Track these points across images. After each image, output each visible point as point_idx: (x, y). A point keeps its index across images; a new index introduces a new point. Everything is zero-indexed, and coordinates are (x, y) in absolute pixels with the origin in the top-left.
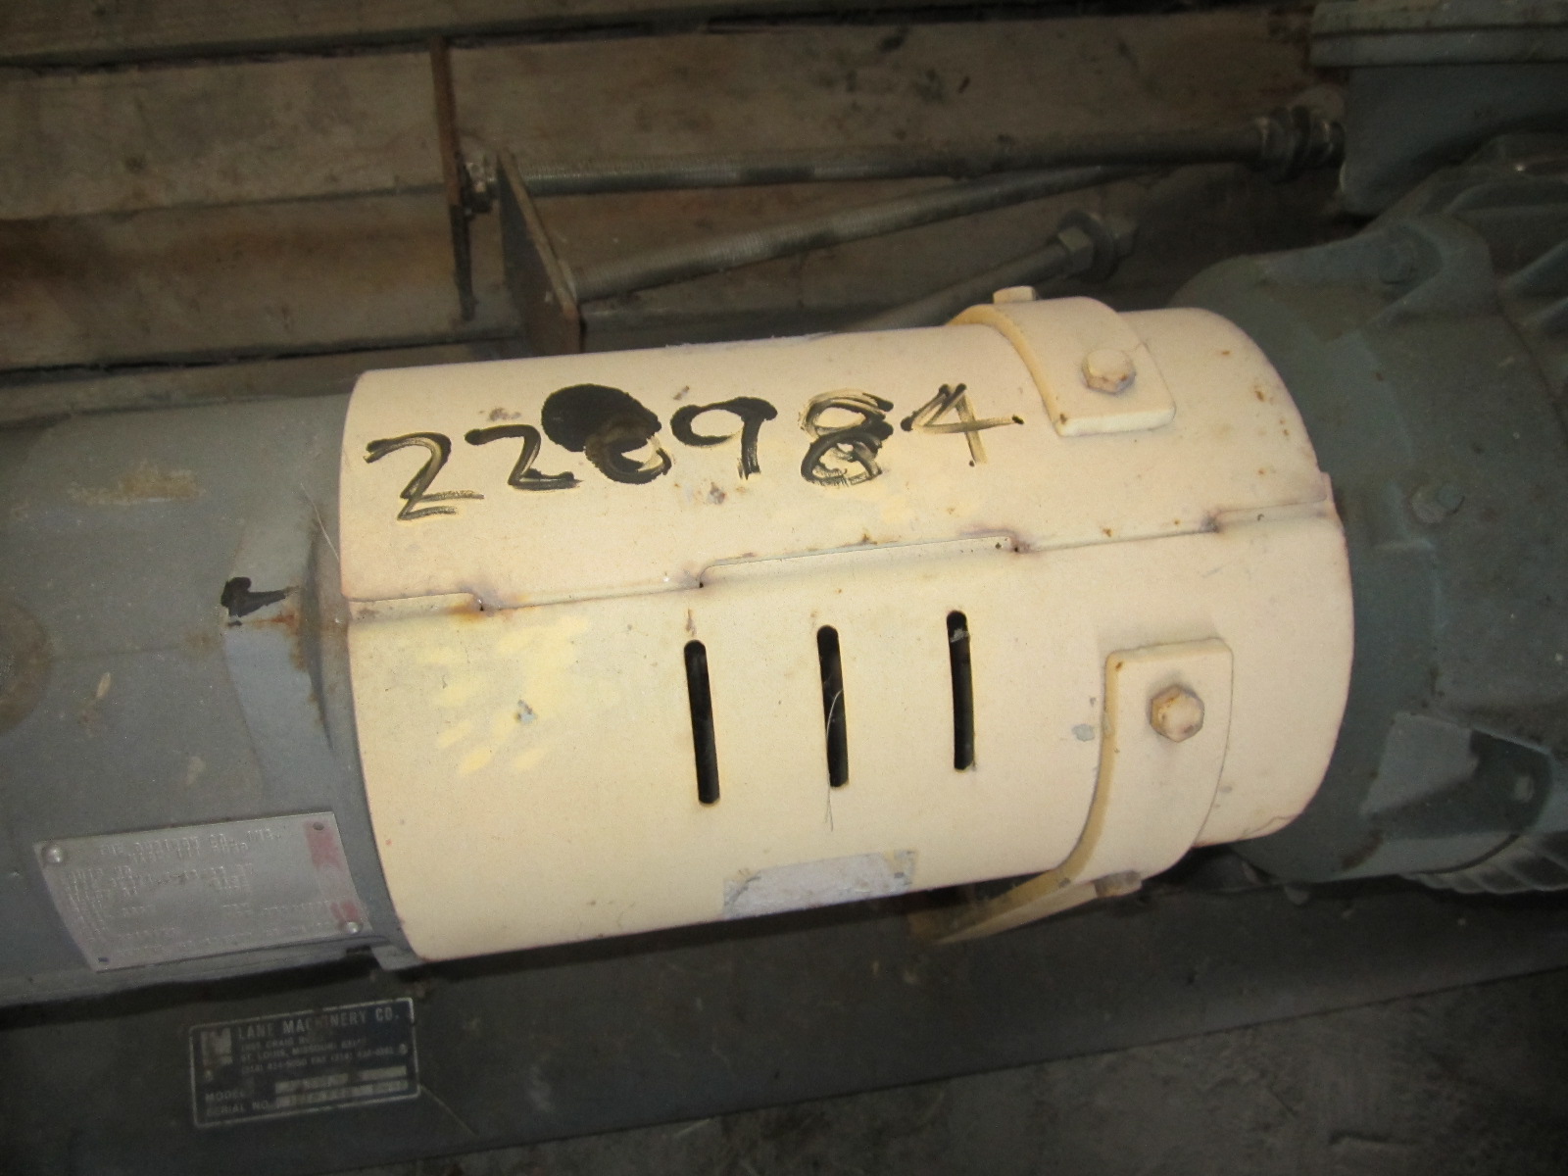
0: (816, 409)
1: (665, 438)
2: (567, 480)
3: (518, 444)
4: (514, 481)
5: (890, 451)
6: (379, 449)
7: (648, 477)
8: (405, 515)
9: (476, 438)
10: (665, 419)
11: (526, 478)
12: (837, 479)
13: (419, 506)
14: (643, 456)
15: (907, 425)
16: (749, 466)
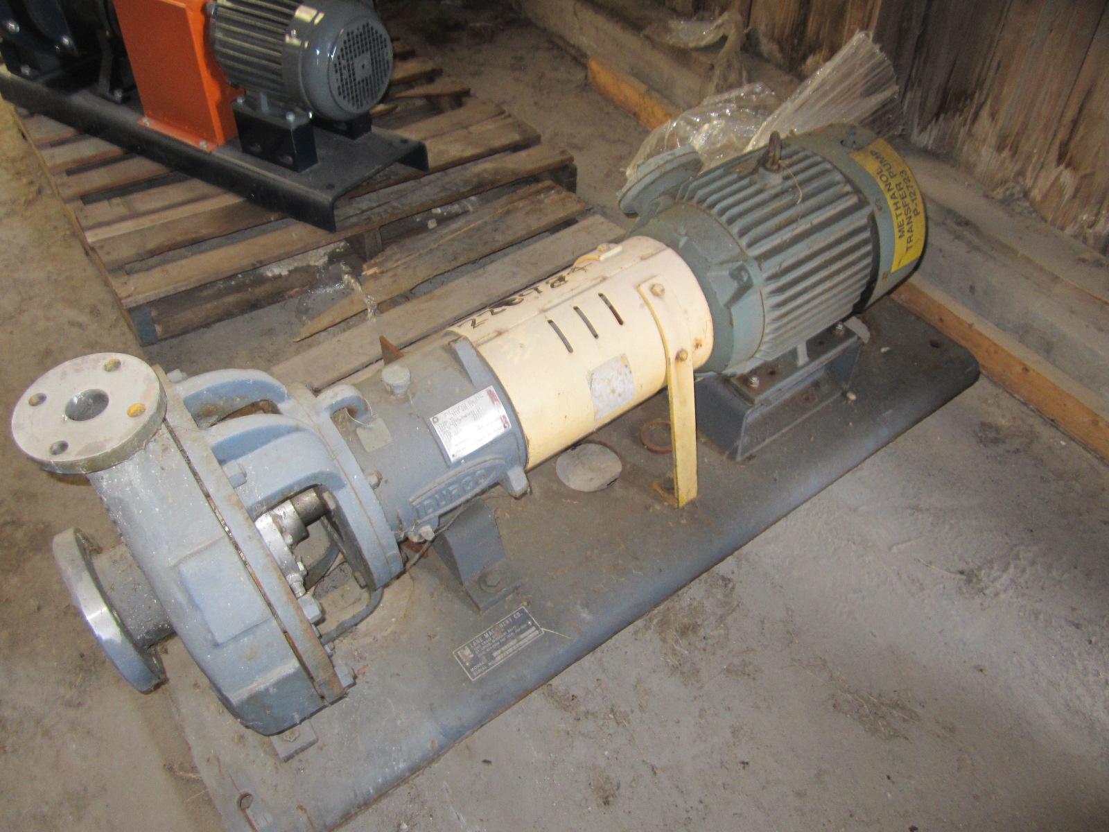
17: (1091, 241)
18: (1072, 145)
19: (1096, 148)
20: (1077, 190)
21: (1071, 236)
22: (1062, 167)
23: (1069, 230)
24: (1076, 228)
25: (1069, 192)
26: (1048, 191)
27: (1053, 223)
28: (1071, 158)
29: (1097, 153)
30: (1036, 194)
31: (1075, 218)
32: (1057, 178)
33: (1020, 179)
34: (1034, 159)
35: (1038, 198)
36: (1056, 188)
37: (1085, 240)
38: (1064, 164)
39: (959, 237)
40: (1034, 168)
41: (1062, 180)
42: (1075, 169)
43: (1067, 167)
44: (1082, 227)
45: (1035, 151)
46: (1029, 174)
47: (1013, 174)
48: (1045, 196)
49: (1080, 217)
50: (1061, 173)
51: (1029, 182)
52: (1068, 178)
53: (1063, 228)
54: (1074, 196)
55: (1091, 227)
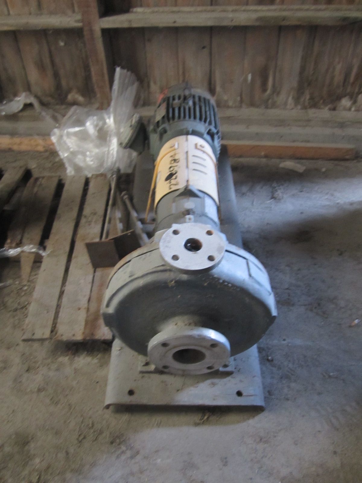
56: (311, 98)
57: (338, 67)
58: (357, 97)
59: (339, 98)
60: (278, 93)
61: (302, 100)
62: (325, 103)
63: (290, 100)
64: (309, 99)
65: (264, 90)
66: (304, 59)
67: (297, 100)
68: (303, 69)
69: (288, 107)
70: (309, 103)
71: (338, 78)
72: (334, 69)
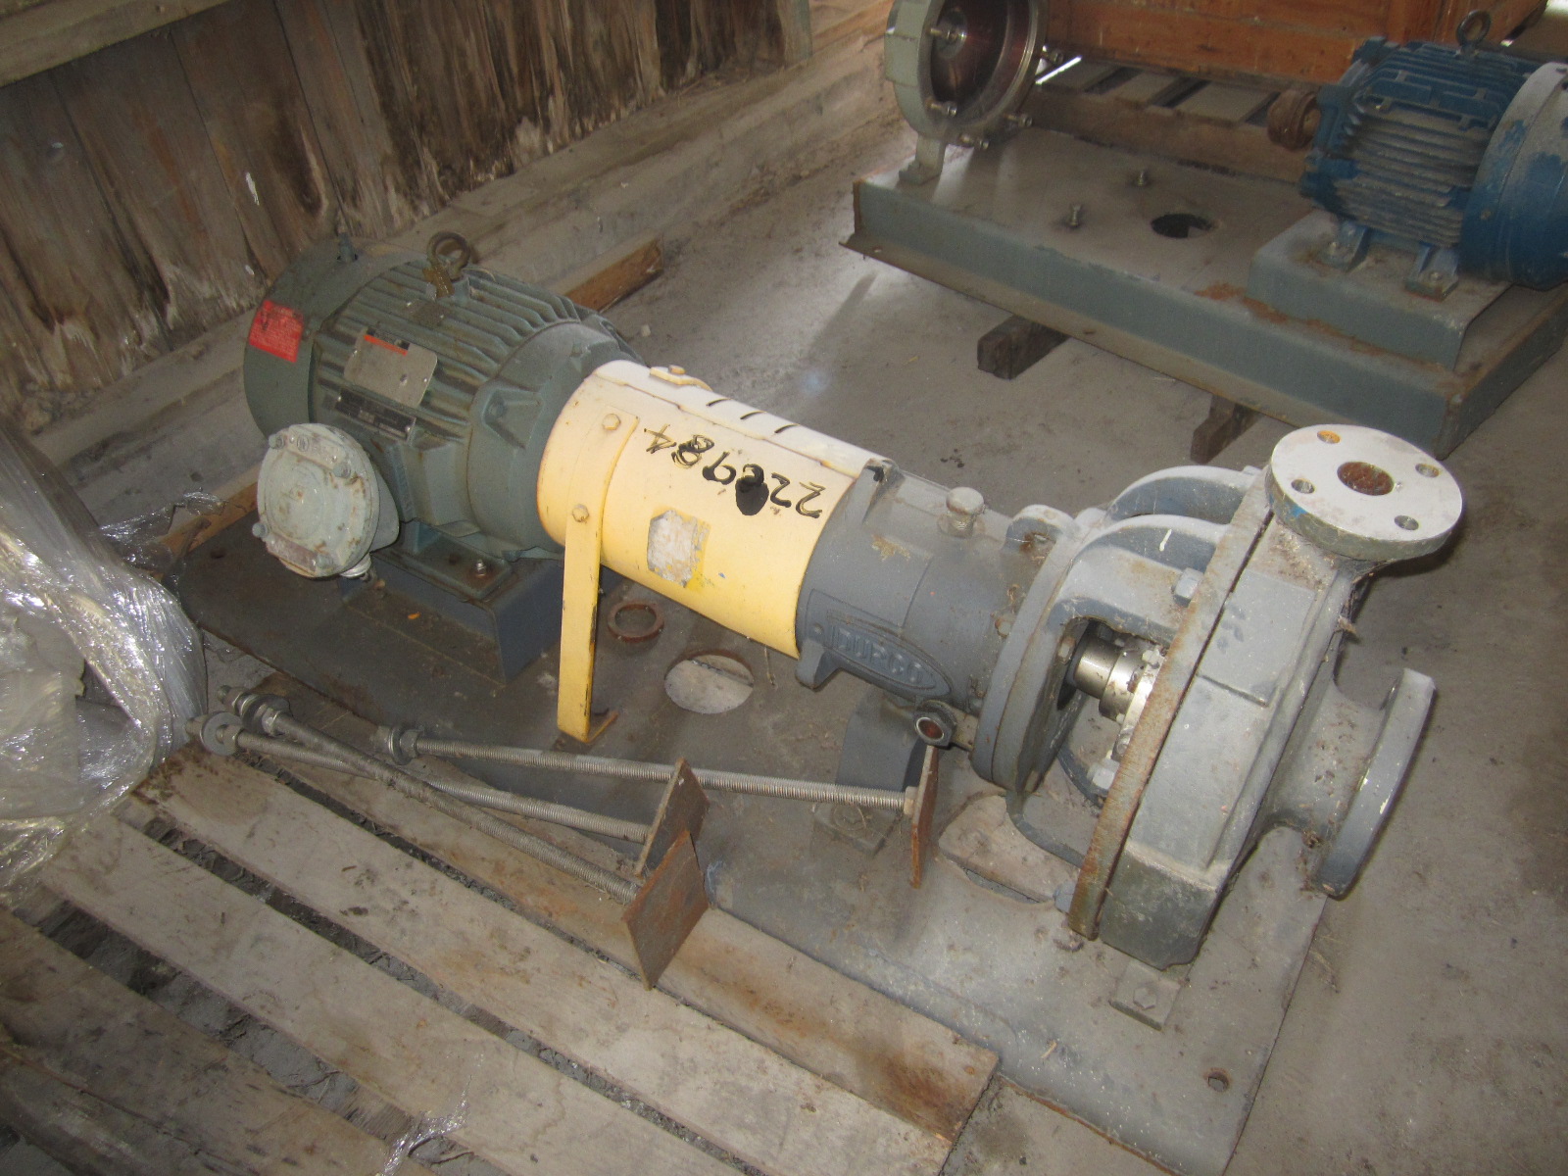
0: (692, 464)
1: (739, 475)
2: (774, 476)
3: (778, 496)
4: (788, 483)
5: (685, 439)
6: (815, 515)
7: (752, 466)
8: (823, 489)
9: (787, 504)
10: (734, 483)
11: (784, 482)
12: (706, 440)
13: (818, 489)
14: (750, 473)
15: (675, 444)
16: (725, 455)
17: (154, 353)
18: (43, 296)
19: (68, 274)
20: (93, 329)
21: (133, 370)
22: (57, 327)
23: (126, 370)
24: (129, 359)
25: (88, 339)
26: (70, 363)
27: (107, 383)
28: (56, 309)
29: (75, 279)
30: (61, 378)
31: (120, 354)
32: (65, 340)
33: (30, 387)
34: (22, 351)
35: (69, 380)
36: (72, 348)
37: (148, 358)
38: (57, 323)
39: (117, 465)
40: (30, 359)
41: (70, 337)
42: (71, 313)
43: (61, 321)
44: (133, 352)
45: (14, 344)
46: (33, 371)
47: (16, 391)
48: (73, 369)
49: (122, 347)
50: (62, 332)
51: (41, 378)
52: (73, 329)
53: (119, 375)
54: (97, 336)
55: (140, 342)
56: (445, 167)
57: (470, 46)
58: (545, 107)
59: (510, 134)
60: (355, 198)
61: (423, 182)
62: (482, 165)
63: (395, 201)
64: (440, 174)
65: (313, 207)
66: (377, 59)
67: (411, 190)
68: (385, 89)
69: (398, 223)
70: (444, 184)
71: (484, 78)
72: (462, 53)
